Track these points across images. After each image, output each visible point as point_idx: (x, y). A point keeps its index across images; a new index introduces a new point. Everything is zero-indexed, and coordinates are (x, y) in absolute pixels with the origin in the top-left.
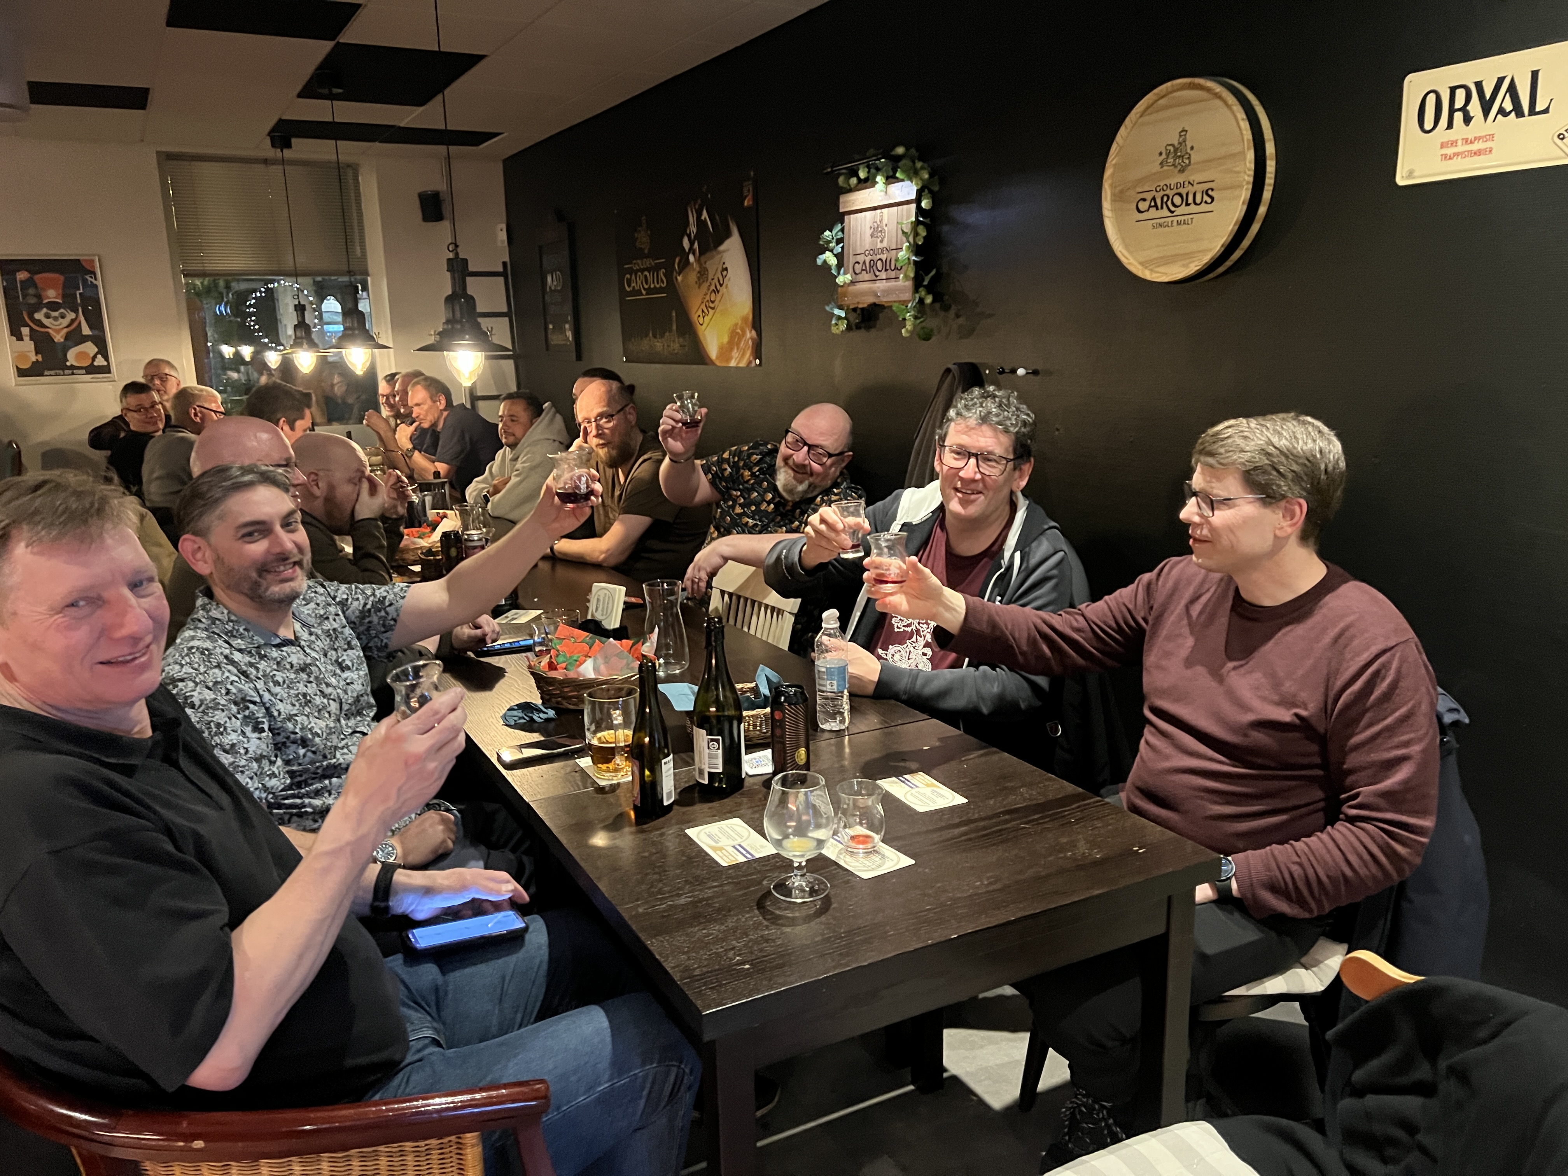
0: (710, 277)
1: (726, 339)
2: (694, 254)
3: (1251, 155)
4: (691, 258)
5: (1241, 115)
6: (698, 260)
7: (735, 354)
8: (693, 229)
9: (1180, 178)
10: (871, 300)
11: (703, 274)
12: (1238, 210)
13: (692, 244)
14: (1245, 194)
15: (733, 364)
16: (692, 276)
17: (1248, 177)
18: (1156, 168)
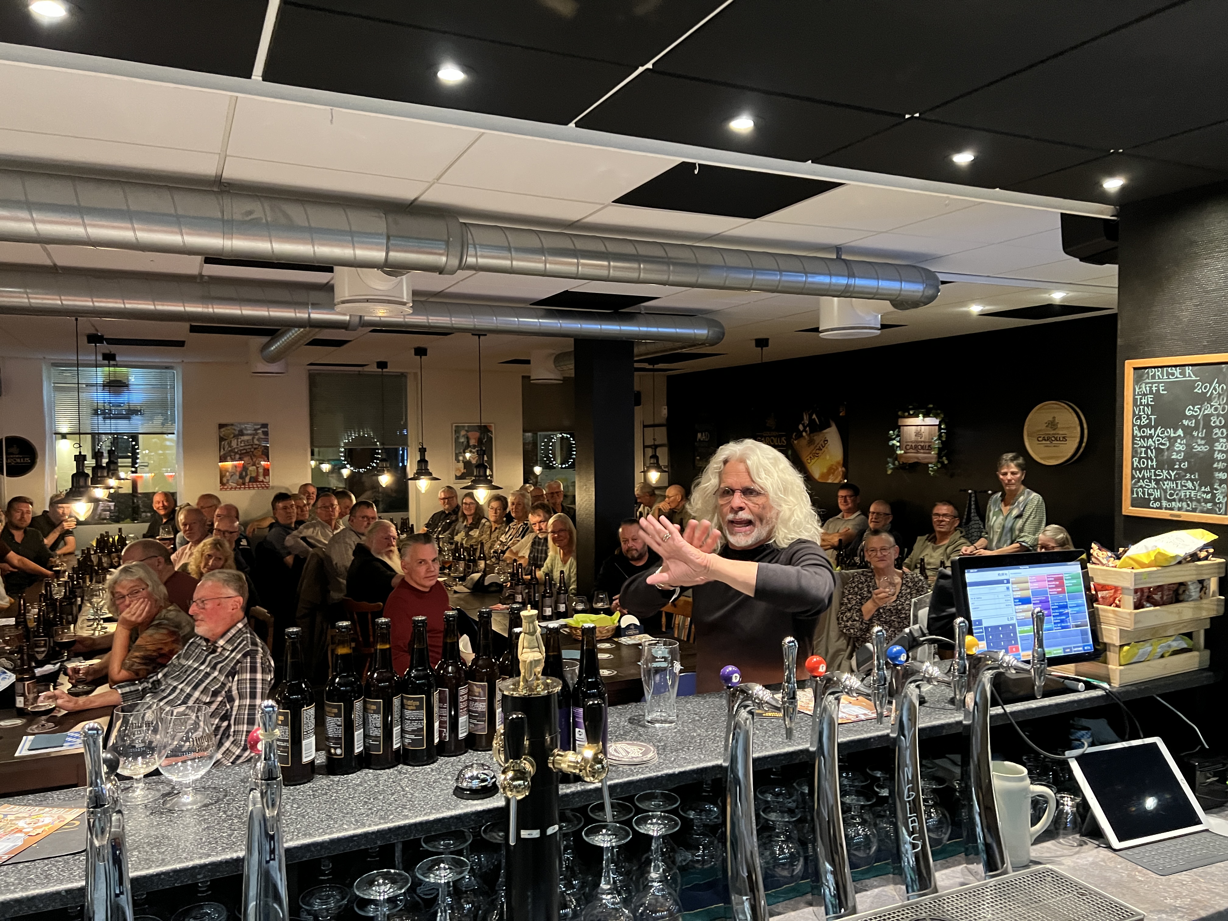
0: (817, 442)
1: (825, 471)
2: (806, 432)
3: (1079, 429)
4: (804, 434)
5: (1075, 415)
6: (809, 435)
7: (831, 477)
8: (806, 422)
9: (1054, 432)
10: (916, 460)
11: (811, 442)
12: (1075, 445)
13: (805, 427)
14: (1078, 440)
15: (830, 481)
16: (804, 442)
17: (1079, 435)
18: (1044, 427)
